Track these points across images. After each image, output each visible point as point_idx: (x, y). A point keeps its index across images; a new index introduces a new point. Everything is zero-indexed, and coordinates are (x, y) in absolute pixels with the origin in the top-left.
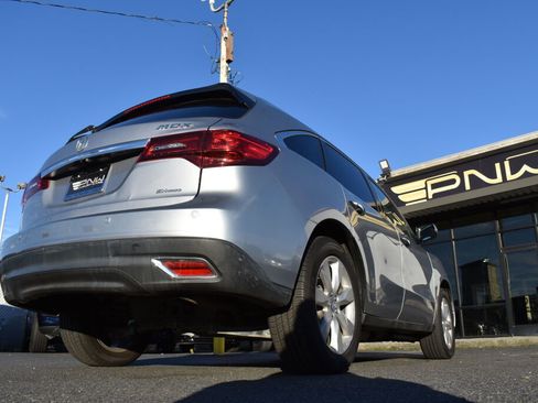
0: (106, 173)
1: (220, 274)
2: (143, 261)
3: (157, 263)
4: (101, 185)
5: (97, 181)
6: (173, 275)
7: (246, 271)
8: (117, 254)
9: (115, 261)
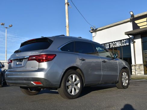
0: (22, 61)
1: (43, 84)
2: (29, 82)
3: (32, 82)
4: (22, 64)
5: (21, 63)
6: (35, 84)
7: (48, 83)
8: (25, 80)
9: (25, 82)
